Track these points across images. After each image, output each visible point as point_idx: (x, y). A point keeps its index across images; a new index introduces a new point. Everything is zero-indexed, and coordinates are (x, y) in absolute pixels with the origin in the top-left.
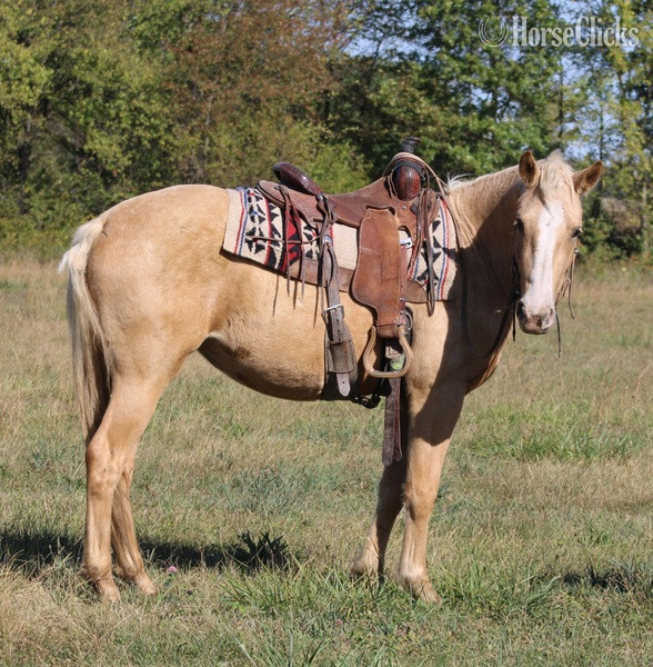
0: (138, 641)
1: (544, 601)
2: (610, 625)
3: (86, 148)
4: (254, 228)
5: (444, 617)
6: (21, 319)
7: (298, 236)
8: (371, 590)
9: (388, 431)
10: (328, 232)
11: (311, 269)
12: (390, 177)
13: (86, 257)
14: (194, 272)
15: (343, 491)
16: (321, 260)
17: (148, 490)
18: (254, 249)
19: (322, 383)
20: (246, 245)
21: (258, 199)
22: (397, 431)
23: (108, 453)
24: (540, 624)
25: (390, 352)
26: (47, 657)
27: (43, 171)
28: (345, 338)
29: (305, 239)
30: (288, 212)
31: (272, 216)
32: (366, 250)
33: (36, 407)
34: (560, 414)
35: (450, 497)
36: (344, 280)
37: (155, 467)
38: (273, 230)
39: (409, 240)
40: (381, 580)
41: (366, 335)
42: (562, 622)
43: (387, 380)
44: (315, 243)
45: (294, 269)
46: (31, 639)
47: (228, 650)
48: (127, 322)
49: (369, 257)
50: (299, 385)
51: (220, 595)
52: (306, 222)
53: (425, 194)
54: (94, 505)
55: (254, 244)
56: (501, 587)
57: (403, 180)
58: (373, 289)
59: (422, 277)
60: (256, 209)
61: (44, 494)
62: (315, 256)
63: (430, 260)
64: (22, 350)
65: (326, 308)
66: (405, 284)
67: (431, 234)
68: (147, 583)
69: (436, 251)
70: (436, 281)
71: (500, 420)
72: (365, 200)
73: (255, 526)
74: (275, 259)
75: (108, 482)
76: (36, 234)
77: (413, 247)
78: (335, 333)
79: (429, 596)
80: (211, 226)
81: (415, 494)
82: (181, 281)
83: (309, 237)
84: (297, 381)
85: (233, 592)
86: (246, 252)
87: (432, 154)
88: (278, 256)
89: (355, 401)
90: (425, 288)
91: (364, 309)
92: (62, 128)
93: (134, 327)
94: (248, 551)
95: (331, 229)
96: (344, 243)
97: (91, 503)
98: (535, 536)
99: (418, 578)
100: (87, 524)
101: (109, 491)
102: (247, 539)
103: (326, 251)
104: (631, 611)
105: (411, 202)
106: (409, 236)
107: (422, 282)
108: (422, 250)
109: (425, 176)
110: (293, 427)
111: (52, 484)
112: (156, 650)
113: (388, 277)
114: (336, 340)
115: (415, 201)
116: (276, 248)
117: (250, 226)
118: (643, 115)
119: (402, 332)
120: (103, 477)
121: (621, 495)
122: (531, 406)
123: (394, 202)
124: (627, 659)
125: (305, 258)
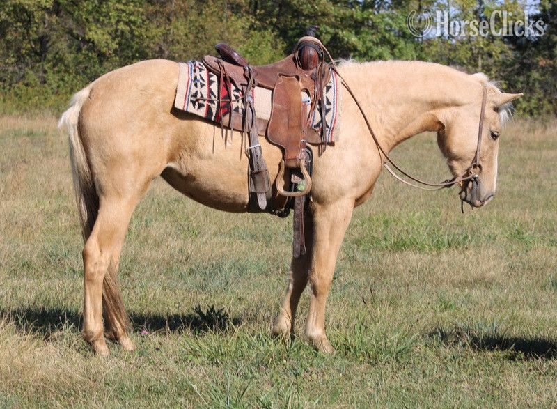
0: (121, 384)
1: (408, 351)
2: (454, 367)
3: (87, 37)
4: (197, 92)
5: (337, 363)
6: (41, 158)
7: (229, 96)
8: (286, 346)
9: (296, 233)
10: (251, 93)
11: (237, 120)
12: (297, 54)
13: (78, 115)
14: (153, 121)
15: (267, 275)
16: (244, 112)
17: (129, 276)
18: (197, 106)
19: (247, 200)
20: (191, 104)
21: (201, 70)
22: (302, 234)
23: (98, 251)
24: (404, 368)
25: (295, 179)
26: (57, 396)
27: (57, 53)
28: (262, 168)
29: (233, 98)
30: (222, 79)
31: (210, 82)
32: (278, 106)
33: (52, 219)
34: (420, 218)
35: (342, 279)
36: (262, 127)
37: (134, 261)
38: (211, 92)
39: (309, 99)
40: (293, 338)
41: (278, 166)
42: (420, 366)
43: (294, 198)
44: (241, 101)
45: (225, 120)
46: (46, 384)
47: (185, 389)
48: (107, 158)
49: (279, 111)
50: (231, 201)
51: (180, 351)
52: (235, 86)
53: (321, 66)
54: (90, 289)
55: (197, 103)
56: (377, 342)
57: (306, 56)
58: (283, 134)
59: (318, 125)
60: (198, 78)
61: (57, 281)
62: (240, 110)
63: (324, 113)
64: (43, 179)
65: (248, 147)
66: (306, 130)
67: (325, 95)
68: (128, 342)
69: (328, 107)
70: (327, 129)
71: (377, 224)
72: (278, 70)
73: (204, 302)
74: (212, 113)
75: (99, 272)
76: (53, 98)
77: (312, 104)
78: (255, 165)
79: (326, 349)
80: (163, 88)
81: (317, 278)
82: (143, 128)
83: (237, 97)
84: (230, 198)
85: (188, 348)
86: (191, 109)
87: (328, 37)
88: (214, 111)
89: (272, 213)
90: (320, 133)
91: (276, 148)
92: (71, 23)
93: (112, 162)
94: (200, 319)
95: (253, 91)
96: (262, 101)
97: (87, 287)
98: (401, 306)
99: (319, 336)
100: (85, 302)
101: (101, 279)
102: (198, 310)
103: (248, 107)
104: (468, 357)
105: (311, 72)
106: (309, 95)
107: (318, 129)
108: (318, 106)
109: (322, 53)
110: (232, 231)
111: (63, 274)
112: (134, 390)
113: (293, 125)
114: (256, 170)
115: (313, 71)
116: (212, 105)
117: (194, 90)
118: (478, 6)
119: (303, 163)
120: (95, 268)
121: (462, 275)
122: (400, 214)
123: (299, 72)
124: (465, 391)
125: (233, 113)
